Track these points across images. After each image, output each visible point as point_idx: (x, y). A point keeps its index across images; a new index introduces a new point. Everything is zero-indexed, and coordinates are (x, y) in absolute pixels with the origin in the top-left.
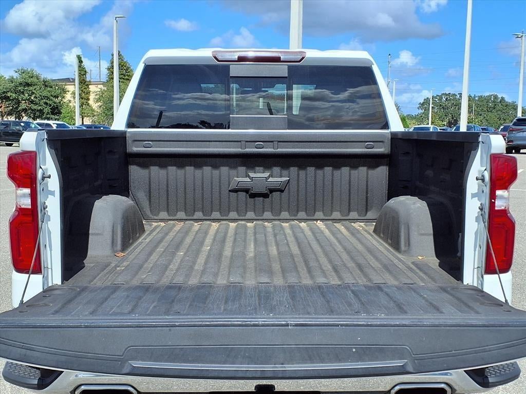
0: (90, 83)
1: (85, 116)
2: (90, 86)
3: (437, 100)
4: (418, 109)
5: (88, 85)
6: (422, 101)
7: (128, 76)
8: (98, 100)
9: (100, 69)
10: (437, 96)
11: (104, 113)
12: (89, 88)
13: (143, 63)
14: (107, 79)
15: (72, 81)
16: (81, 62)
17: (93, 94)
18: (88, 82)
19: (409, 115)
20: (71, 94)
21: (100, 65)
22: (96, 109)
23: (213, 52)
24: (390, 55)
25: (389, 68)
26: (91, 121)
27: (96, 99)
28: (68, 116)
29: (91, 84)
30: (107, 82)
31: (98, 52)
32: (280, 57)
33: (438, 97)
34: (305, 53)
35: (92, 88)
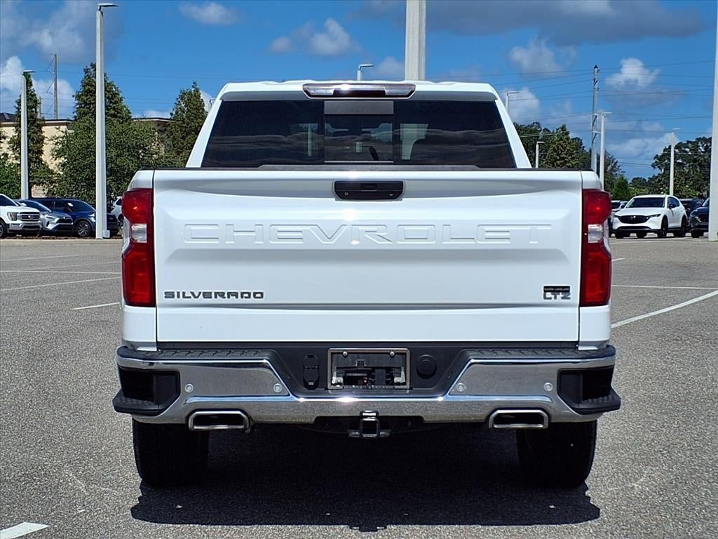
0: (44, 123)
1: (34, 183)
2: (44, 129)
3: (687, 150)
4: (653, 166)
5: (40, 127)
6: (660, 152)
7: (114, 109)
8: (59, 154)
9: (56, 96)
10: (689, 142)
11: (71, 176)
12: (42, 132)
13: (220, 99)
14: (75, 114)
15: (8, 118)
16: (29, 84)
17: (51, 142)
18: (40, 120)
19: (637, 179)
20: (9, 143)
21: (56, 89)
22: (57, 169)
23: (304, 85)
24: (596, 67)
25: (596, 92)
26: (46, 192)
27: (56, 151)
28: (8, 183)
29: (45, 125)
30: (76, 120)
31: (53, 64)
32: (384, 91)
33: (690, 145)
34: (415, 85)
35: (48, 131)
